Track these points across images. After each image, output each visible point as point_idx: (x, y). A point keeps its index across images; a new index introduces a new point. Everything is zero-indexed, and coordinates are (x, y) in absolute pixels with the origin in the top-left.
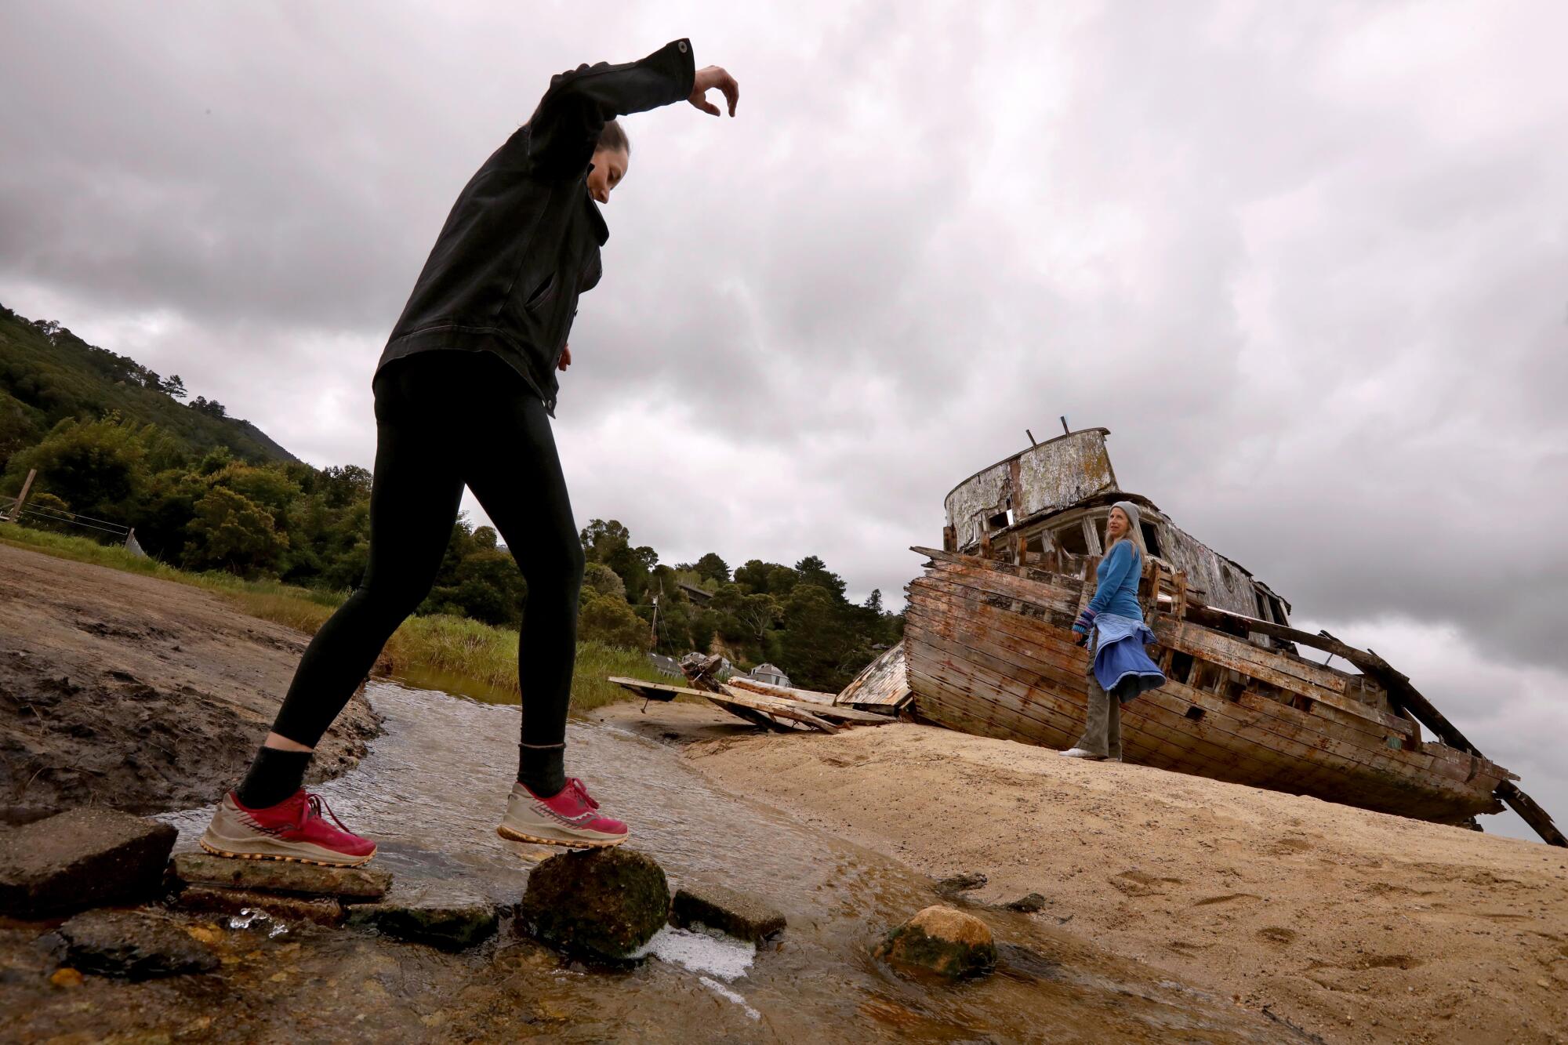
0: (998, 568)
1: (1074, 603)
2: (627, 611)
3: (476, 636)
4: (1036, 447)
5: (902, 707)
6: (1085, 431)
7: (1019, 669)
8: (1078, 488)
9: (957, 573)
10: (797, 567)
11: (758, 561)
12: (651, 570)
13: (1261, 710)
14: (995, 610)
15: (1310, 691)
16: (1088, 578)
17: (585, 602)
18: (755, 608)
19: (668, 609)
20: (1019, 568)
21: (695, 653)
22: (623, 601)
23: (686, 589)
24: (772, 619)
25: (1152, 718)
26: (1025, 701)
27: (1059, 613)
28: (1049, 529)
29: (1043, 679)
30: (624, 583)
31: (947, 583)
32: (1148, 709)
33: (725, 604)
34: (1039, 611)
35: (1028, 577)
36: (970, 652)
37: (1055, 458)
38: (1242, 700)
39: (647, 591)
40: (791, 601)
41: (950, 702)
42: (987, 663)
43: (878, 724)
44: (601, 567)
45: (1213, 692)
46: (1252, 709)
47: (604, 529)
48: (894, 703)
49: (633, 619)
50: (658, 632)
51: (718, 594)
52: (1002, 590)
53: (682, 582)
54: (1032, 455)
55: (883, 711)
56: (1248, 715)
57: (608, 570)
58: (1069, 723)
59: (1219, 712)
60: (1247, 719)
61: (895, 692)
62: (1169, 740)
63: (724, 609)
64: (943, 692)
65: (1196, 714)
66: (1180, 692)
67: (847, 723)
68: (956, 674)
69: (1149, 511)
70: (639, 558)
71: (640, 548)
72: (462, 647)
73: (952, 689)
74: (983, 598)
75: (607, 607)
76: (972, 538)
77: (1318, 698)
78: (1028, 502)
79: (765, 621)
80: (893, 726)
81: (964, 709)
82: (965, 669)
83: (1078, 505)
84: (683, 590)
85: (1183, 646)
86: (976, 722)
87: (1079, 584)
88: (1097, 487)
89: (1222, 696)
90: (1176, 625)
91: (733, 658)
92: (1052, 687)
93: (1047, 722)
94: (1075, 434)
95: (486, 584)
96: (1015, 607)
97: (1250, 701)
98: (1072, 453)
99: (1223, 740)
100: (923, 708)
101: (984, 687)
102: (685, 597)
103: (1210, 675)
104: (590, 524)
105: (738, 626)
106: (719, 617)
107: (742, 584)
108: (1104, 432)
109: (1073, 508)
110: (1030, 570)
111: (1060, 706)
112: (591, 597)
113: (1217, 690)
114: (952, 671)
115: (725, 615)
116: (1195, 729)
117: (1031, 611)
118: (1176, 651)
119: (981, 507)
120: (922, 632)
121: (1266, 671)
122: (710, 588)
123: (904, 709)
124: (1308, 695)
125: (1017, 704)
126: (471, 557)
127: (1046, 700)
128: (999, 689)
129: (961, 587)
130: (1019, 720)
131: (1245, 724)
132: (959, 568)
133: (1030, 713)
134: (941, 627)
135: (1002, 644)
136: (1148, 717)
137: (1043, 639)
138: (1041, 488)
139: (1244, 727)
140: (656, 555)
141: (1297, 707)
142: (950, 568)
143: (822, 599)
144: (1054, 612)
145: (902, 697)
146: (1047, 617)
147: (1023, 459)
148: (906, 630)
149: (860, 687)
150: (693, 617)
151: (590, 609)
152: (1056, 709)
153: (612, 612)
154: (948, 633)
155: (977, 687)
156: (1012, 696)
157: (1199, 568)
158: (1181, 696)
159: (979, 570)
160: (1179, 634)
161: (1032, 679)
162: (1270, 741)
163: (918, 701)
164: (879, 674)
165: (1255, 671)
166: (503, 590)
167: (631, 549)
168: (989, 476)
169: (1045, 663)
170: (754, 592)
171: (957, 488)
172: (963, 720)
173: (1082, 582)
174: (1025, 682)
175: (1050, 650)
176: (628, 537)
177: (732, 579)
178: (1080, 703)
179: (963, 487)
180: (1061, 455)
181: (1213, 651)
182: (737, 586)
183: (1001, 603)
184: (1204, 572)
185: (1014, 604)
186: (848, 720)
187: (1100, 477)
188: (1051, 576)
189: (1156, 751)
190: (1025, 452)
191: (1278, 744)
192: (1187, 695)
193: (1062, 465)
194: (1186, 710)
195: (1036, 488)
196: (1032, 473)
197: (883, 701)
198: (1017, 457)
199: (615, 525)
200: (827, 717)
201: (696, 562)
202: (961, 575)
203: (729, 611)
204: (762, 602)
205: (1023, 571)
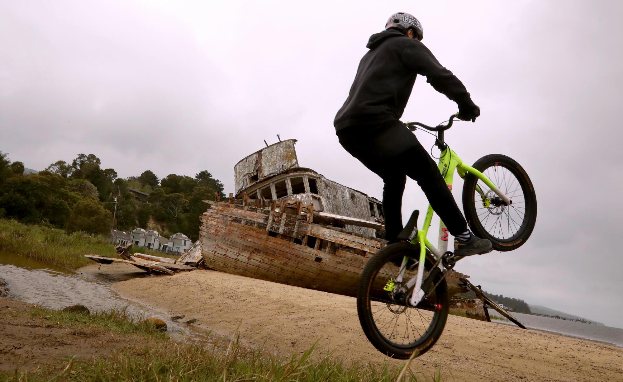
0: (236, 207)
1: (267, 219)
2: (100, 206)
3: (19, 232)
4: (268, 147)
5: (200, 263)
6: (287, 140)
7: (246, 246)
8: (283, 165)
9: (220, 210)
10: (196, 177)
11: (174, 175)
12: (113, 181)
13: (345, 257)
14: (235, 224)
15: (365, 248)
16: (272, 209)
17: (75, 202)
18: (173, 202)
19: (123, 203)
20: (244, 207)
21: (138, 229)
22: (97, 200)
23: (133, 192)
24: (183, 207)
25: (301, 262)
26: (249, 259)
27: (261, 224)
28: (273, 182)
29: (256, 249)
30: (98, 190)
31: (216, 214)
32: (299, 259)
33: (156, 200)
34: (253, 223)
35: (248, 210)
36: (226, 240)
37: (275, 152)
38: (337, 253)
39: (111, 193)
40: (193, 197)
41: (218, 260)
42: (233, 245)
43: (189, 270)
44: (84, 181)
45: (326, 251)
46: (341, 257)
47: (86, 159)
48: (197, 262)
49: (103, 210)
50: (117, 217)
51: (152, 194)
52: (238, 216)
53: (131, 188)
54: (266, 150)
55: (193, 265)
56: (340, 259)
57: (88, 183)
58: (267, 266)
59: (328, 259)
60: (339, 261)
61: (198, 257)
62: (309, 271)
63: (155, 203)
64: (215, 257)
65: (318, 260)
66: (311, 252)
67: (178, 271)
68: (220, 249)
69: (312, 174)
70: (106, 175)
71: (107, 170)
72: (11, 238)
73: (219, 255)
74: (230, 219)
75: (88, 205)
76: (243, 186)
77: (368, 251)
78: (264, 171)
79: (178, 209)
80: (196, 271)
81: (225, 263)
82: (224, 247)
83: (283, 173)
84: (131, 192)
85: (311, 233)
86: (229, 268)
87: (269, 212)
88: (290, 165)
89: (329, 253)
90: (308, 226)
91: (161, 230)
92: (260, 253)
93: (258, 266)
94: (283, 141)
95: (18, 195)
96: (243, 222)
97: (340, 254)
98: (281, 150)
99: (331, 270)
100: (208, 264)
101: (232, 254)
102: (133, 197)
103: (323, 244)
104: (78, 156)
105: (163, 212)
106: (152, 207)
107: (165, 188)
108: (295, 141)
109: (281, 174)
110: (249, 207)
111: (263, 260)
112: (78, 199)
113: (327, 250)
114: (219, 248)
115: (156, 206)
116: (320, 266)
117: (249, 224)
118: (309, 236)
119: (247, 172)
120: (206, 233)
121: (346, 241)
122: (147, 191)
123: (200, 264)
124: (363, 250)
125: (245, 260)
126: (10, 180)
127: (257, 258)
128: (238, 254)
129: (221, 215)
130: (247, 266)
131: (339, 263)
132: (221, 208)
133: (251, 263)
134: (214, 231)
135: (238, 237)
136: (299, 262)
137: (255, 234)
138: (269, 165)
139: (339, 264)
140: (116, 173)
141: (361, 255)
142: (217, 208)
143: (210, 195)
144: (259, 223)
145: (200, 259)
146: (256, 225)
147: (263, 152)
148: (200, 233)
149: (187, 255)
150: (137, 207)
151: (78, 206)
152: (261, 261)
153: (91, 207)
154: (217, 233)
155: (229, 254)
156: (244, 257)
157: (337, 196)
158: (312, 253)
159: (228, 208)
160: (309, 229)
161: (251, 250)
162: (350, 269)
163: (205, 261)
164: (194, 249)
165: (341, 241)
166: (27, 198)
167: (102, 170)
168: (250, 159)
169: (256, 243)
170: (172, 192)
171: (238, 163)
172: (224, 267)
173: (270, 211)
174: (248, 251)
175: (258, 238)
176: (100, 163)
177: (160, 184)
178: (271, 258)
179: (241, 163)
180: (277, 151)
181: (324, 235)
182: (162, 189)
183: (237, 221)
184: (340, 197)
185: (242, 221)
186: (178, 269)
187: (291, 161)
188: (257, 209)
189: (305, 275)
190: (264, 149)
191: (354, 270)
192: (314, 253)
193: (277, 155)
194: (314, 259)
195: (267, 165)
196: (266, 158)
197: (193, 261)
198: (261, 151)
199: (92, 157)
200: (171, 269)
201: (140, 175)
202: (221, 211)
203: (158, 204)
204: (177, 198)
205: (246, 208)
